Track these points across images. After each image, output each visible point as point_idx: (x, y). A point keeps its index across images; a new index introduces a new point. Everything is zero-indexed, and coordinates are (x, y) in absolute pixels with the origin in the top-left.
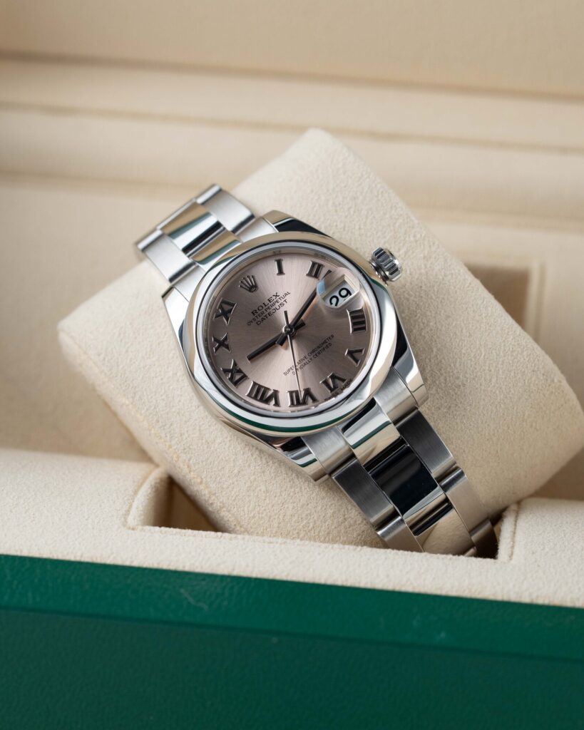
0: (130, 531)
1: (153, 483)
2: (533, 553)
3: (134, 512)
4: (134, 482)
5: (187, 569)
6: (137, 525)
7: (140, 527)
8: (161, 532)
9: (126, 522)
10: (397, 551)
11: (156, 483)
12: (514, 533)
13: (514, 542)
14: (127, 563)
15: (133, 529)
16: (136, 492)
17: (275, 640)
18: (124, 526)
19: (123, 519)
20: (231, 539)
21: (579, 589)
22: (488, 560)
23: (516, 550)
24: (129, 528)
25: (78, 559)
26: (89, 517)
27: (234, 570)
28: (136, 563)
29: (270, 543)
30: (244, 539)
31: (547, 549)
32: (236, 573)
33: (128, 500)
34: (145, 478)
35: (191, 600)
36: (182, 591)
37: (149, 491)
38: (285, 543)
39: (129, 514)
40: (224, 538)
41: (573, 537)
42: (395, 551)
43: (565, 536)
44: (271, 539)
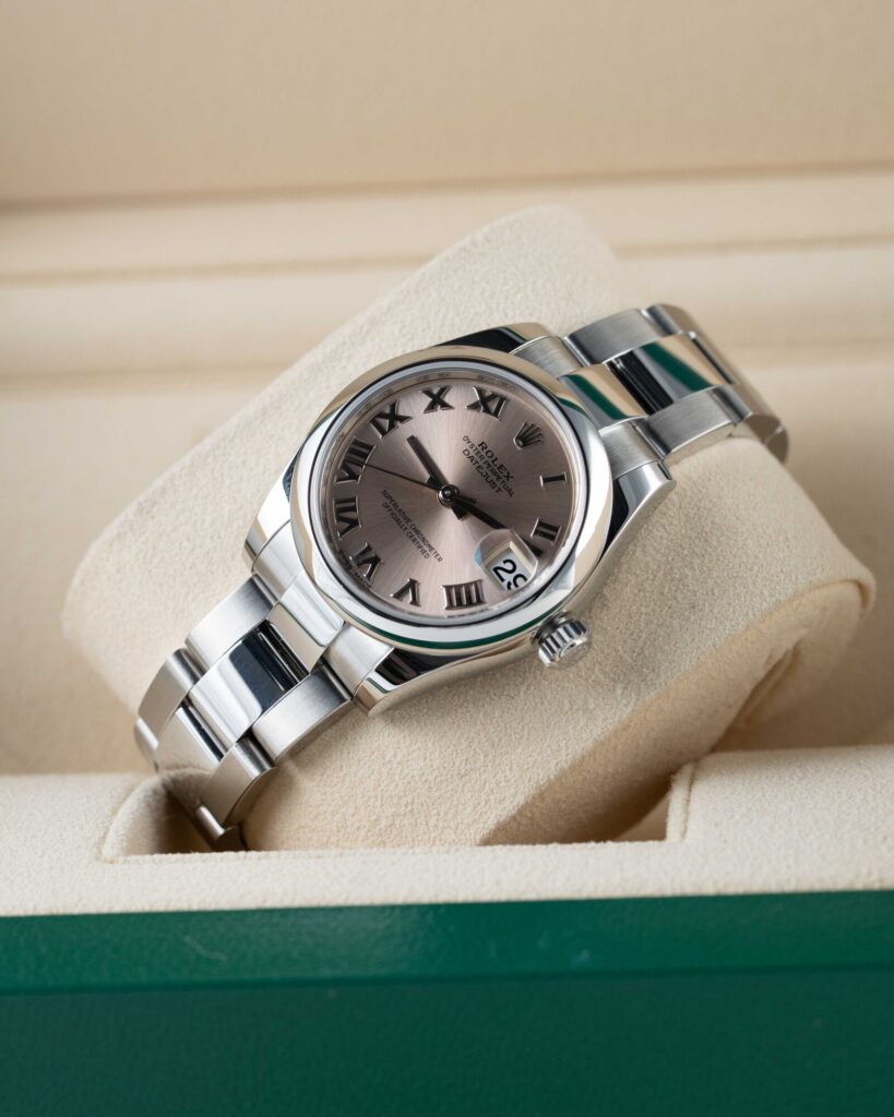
0: (108, 866)
1: (141, 797)
2: (716, 825)
3: (111, 837)
4: (112, 797)
5: (195, 907)
6: (118, 856)
7: (121, 859)
8: (154, 861)
9: (100, 852)
10: (511, 847)
11: (146, 796)
12: (688, 801)
13: (688, 814)
14: (105, 909)
15: (112, 862)
16: (115, 812)
17: (332, 993)
18: (98, 859)
19: (95, 850)
20: (259, 859)
21: (789, 867)
22: (652, 844)
23: (692, 824)
24: (106, 861)
25: (30, 912)
26: (44, 853)
27: (265, 901)
28: (118, 908)
29: (319, 857)
30: (279, 856)
31: (737, 817)
32: (270, 904)
33: (103, 823)
34: (129, 792)
35: (202, 951)
36: (187, 939)
37: (135, 807)
38: (341, 855)
39: (104, 843)
40: (250, 858)
41: (776, 796)
42: (508, 847)
43: (764, 796)
44: (320, 852)
